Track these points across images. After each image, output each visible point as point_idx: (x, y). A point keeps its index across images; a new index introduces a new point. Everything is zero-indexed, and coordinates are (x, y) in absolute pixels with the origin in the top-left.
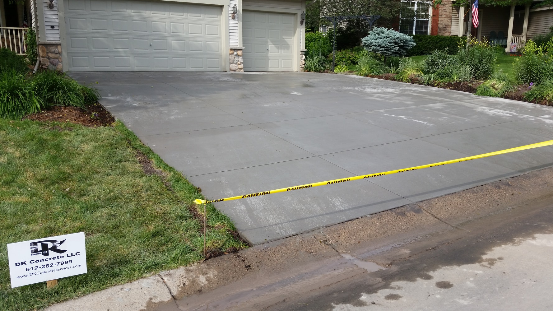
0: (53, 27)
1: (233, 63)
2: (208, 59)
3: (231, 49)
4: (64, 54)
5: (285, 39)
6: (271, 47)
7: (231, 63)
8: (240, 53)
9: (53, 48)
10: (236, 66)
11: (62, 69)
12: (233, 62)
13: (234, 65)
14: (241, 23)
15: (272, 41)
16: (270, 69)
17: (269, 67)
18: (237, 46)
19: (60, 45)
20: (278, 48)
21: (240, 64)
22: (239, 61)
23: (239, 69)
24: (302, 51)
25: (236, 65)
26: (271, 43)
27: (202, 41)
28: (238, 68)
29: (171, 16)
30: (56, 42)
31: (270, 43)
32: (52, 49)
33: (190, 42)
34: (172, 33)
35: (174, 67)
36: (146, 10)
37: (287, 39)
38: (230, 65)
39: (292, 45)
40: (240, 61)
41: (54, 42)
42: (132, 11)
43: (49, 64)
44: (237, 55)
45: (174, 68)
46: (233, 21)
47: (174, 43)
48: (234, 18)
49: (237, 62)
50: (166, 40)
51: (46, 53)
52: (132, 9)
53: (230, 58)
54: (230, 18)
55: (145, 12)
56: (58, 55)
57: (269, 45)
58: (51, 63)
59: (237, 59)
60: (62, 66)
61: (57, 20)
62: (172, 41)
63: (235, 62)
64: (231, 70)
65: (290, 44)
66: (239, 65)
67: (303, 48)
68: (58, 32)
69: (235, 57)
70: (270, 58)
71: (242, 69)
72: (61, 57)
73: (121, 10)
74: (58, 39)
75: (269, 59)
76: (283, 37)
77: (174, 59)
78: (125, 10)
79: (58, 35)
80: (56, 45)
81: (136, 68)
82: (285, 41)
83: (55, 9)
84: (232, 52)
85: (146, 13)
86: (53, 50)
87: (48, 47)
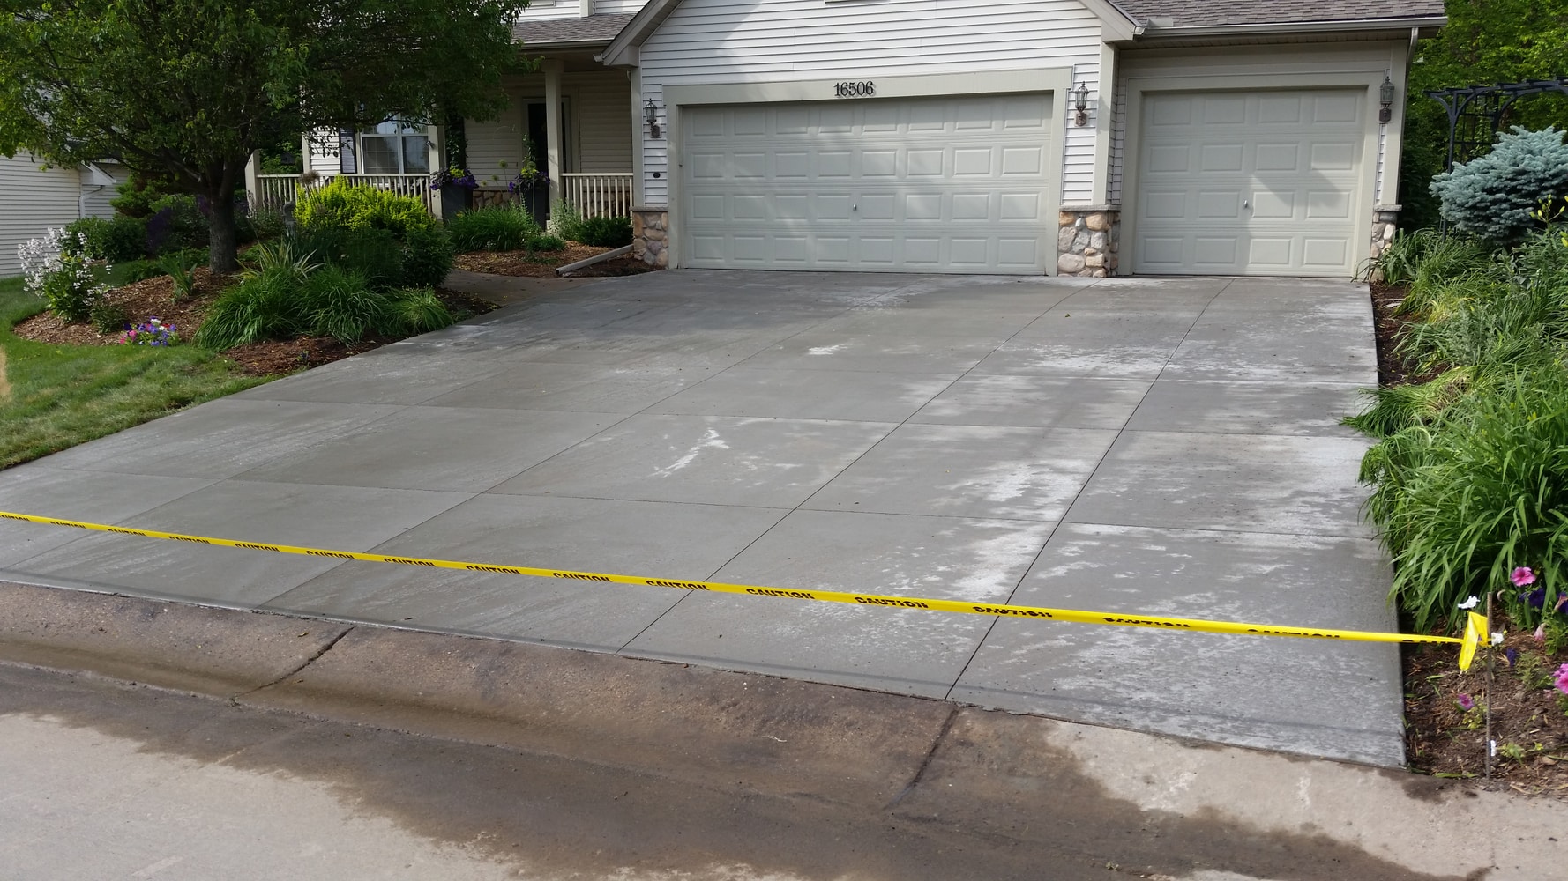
0: (657, 175)
1: (1069, 251)
2: (1002, 240)
3: (1065, 212)
4: (673, 230)
5: (1320, 171)
6: (1262, 197)
7: (1060, 252)
8: (1093, 221)
9: (652, 218)
10: (1076, 261)
11: (667, 262)
12: (1071, 248)
13: (1069, 256)
14: (1106, 135)
15: (1264, 180)
16: (1252, 269)
17: (1250, 261)
18: (1089, 202)
19: (666, 212)
20: (1291, 202)
21: (1092, 255)
22: (1089, 245)
23: (1087, 269)
24: (1380, 212)
25: (1077, 258)
26: (1262, 186)
27: (988, 193)
28: (1085, 266)
29: (910, 132)
30: (658, 206)
31: (1256, 184)
32: (652, 220)
33: (956, 196)
34: (908, 177)
35: (907, 262)
36: (852, 124)
37: (1330, 172)
38: (1060, 258)
39: (1349, 190)
40: (1092, 246)
41: (653, 206)
42: (820, 129)
43: (645, 250)
44: (1084, 227)
45: (906, 264)
46: (1082, 132)
47: (913, 200)
48: (1083, 119)
49: (1082, 247)
50: (894, 194)
51: (640, 229)
52: (819, 125)
53: (1061, 235)
54: (1072, 124)
55: (847, 128)
56: (662, 233)
57: (1255, 193)
58: (649, 249)
59: (1083, 238)
60: (668, 256)
61: (664, 160)
62: (909, 196)
63: (1077, 248)
64: (1059, 271)
65: (1338, 186)
66: (1089, 258)
67: (1389, 199)
68: (664, 184)
69: (1076, 235)
70: (1254, 233)
71: (1097, 268)
72: (666, 237)
73: (796, 129)
74: (664, 200)
75: (1251, 237)
76: (1313, 165)
77: (908, 240)
78: (803, 129)
79: (664, 192)
80: (659, 212)
81: (817, 263)
82: (1323, 179)
83: (663, 137)
84: (1067, 218)
85: (850, 132)
86: (652, 223)
87: (646, 217)
